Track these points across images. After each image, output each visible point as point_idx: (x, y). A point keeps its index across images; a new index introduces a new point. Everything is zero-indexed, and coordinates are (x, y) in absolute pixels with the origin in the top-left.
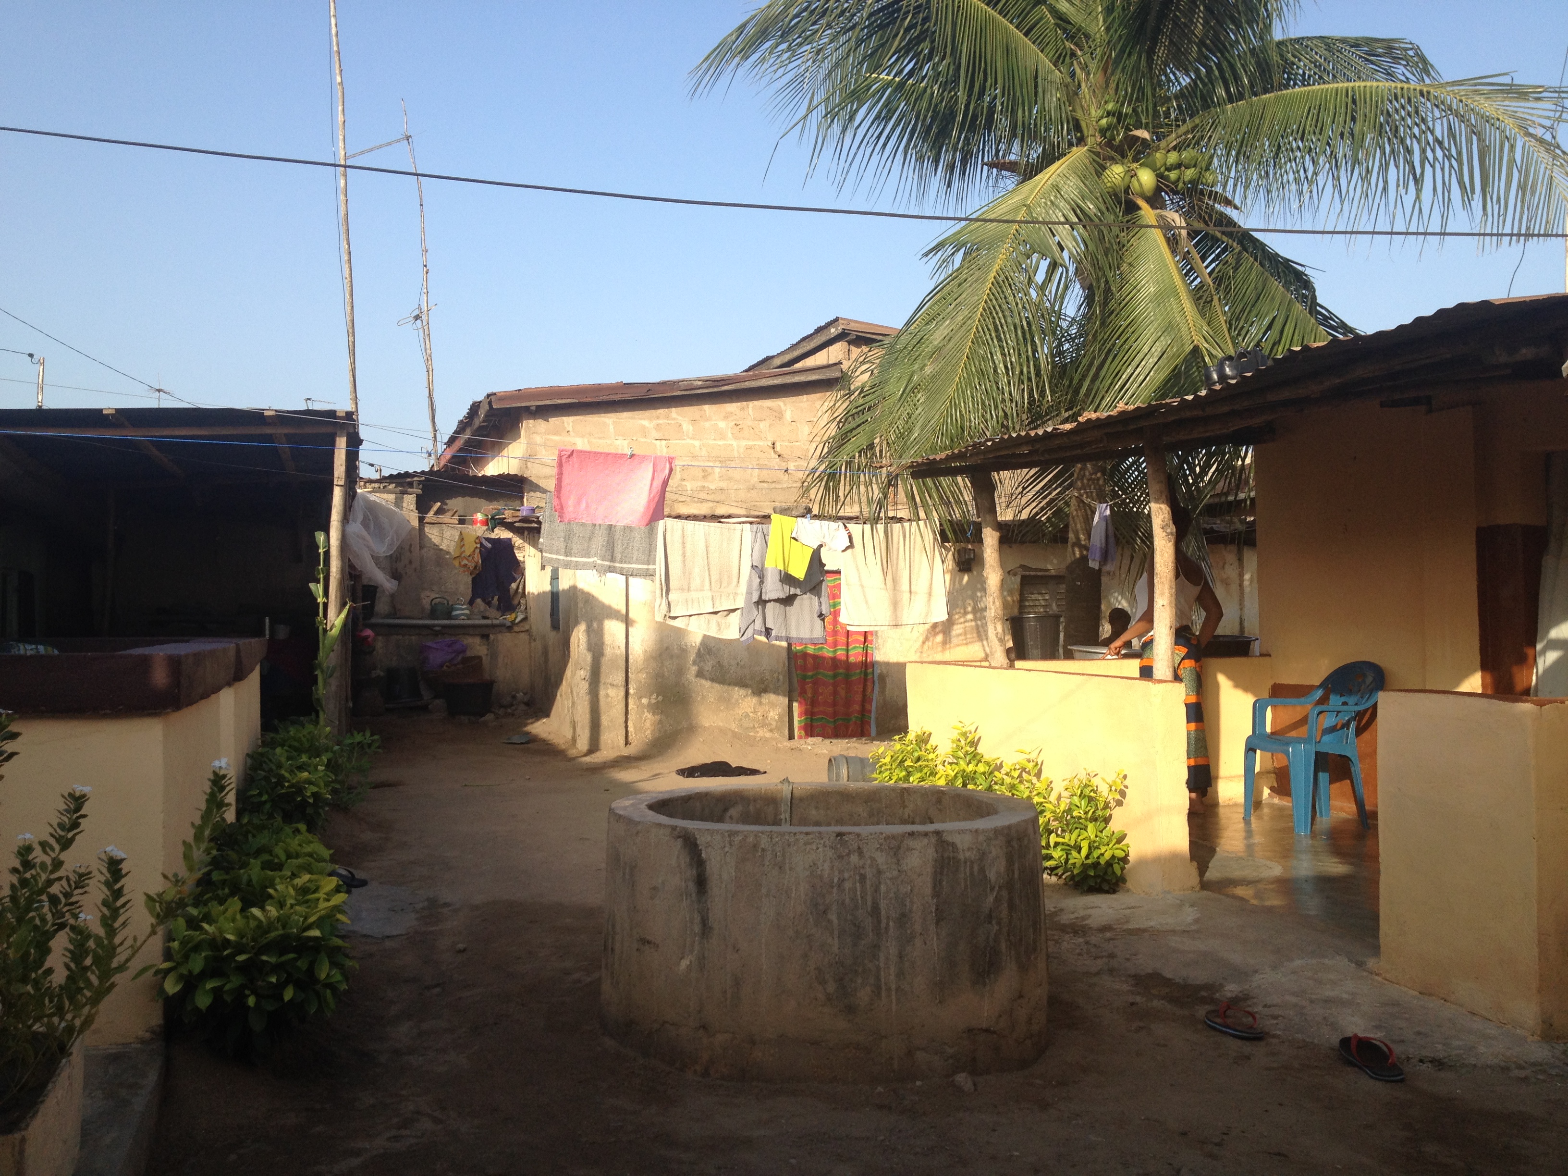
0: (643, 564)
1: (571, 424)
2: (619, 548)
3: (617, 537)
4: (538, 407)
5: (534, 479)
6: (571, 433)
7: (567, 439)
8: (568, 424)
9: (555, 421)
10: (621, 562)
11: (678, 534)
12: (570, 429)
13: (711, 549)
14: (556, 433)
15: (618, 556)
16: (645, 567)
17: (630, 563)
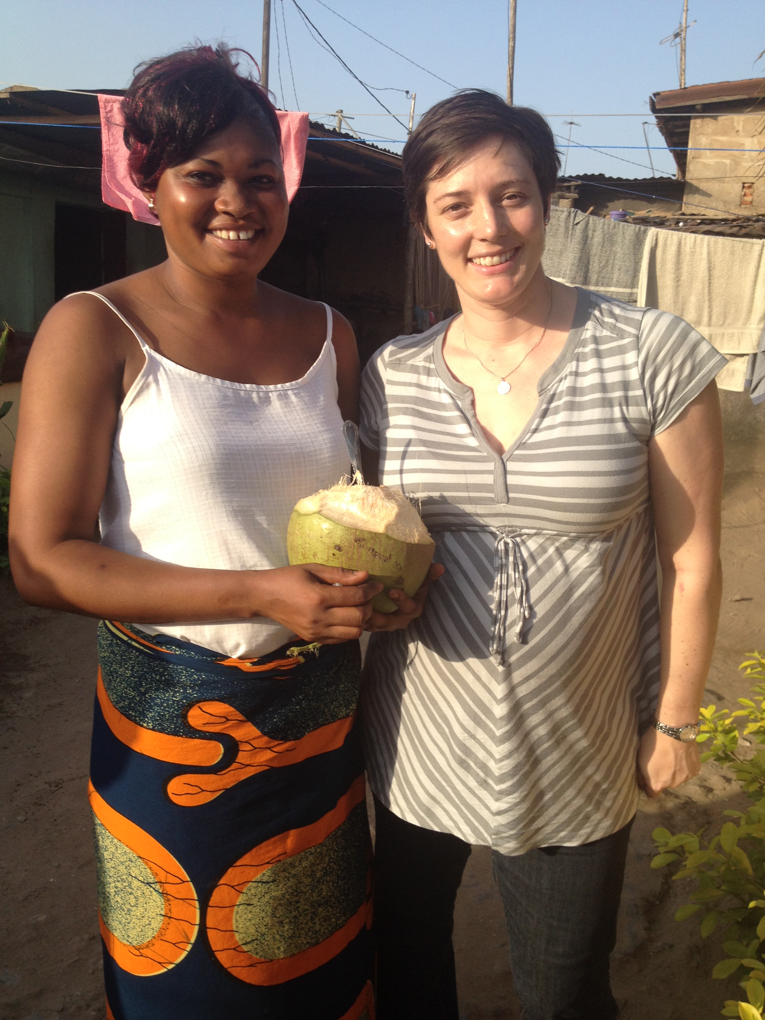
0: (625, 287)
1: (741, 123)
2: (595, 266)
3: (593, 252)
4: (704, 105)
5: (694, 183)
6: (741, 133)
7: (736, 139)
8: (738, 123)
9: (725, 119)
10: (597, 284)
11: (672, 250)
12: (740, 128)
13: (716, 273)
14: (724, 133)
15: (593, 277)
16: (628, 290)
17: (608, 285)
